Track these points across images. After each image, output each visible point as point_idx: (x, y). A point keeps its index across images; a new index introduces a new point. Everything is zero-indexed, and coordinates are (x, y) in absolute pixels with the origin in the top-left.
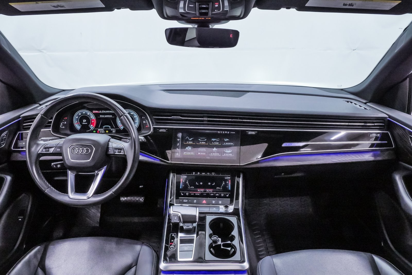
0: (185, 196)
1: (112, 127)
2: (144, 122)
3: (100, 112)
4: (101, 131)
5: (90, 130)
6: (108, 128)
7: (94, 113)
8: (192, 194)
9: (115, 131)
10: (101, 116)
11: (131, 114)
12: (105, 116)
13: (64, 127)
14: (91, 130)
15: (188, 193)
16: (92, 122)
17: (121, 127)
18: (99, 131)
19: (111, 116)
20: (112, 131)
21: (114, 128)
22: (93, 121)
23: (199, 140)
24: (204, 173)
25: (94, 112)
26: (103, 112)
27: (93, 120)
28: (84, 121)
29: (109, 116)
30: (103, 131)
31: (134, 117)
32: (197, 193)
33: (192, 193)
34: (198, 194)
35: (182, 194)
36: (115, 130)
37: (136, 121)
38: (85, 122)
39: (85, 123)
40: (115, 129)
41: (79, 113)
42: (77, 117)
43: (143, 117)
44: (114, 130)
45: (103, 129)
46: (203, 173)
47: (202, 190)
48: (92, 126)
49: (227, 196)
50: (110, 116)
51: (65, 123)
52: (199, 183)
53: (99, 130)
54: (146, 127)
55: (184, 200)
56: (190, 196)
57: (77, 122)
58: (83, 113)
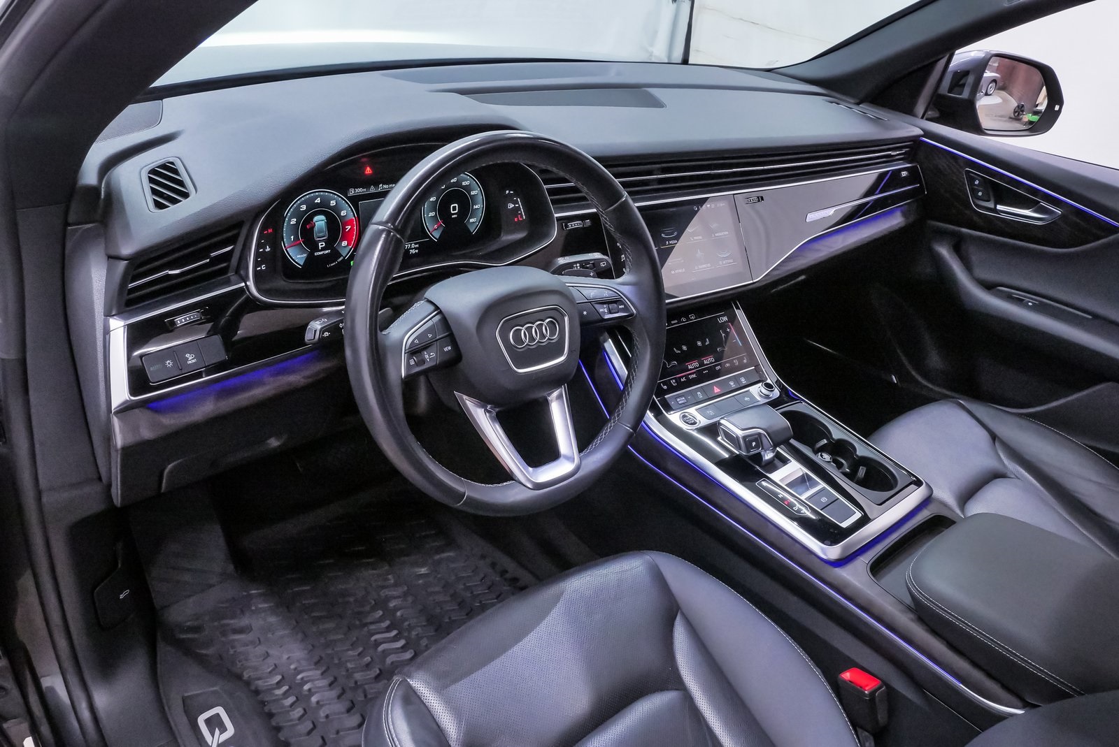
0: (672, 389)
2: (511, 206)
3: (372, 190)
5: (340, 259)
7: (350, 198)
8: (682, 380)
9: (415, 248)
11: (464, 184)
13: (263, 267)
14: (342, 258)
15: (674, 381)
16: (344, 229)
17: (433, 233)
21: (413, 239)
22: (350, 227)
23: (663, 235)
24: (676, 321)
25: (352, 192)
27: (350, 222)
31: (472, 193)
32: (690, 374)
33: (682, 377)
34: (694, 376)
35: (665, 387)
36: (417, 246)
37: (477, 207)
40: (415, 244)
41: (301, 204)
42: (294, 221)
43: (507, 192)
44: (413, 245)
46: (673, 322)
47: (696, 364)
48: (344, 243)
49: (745, 361)
51: (268, 249)
52: (680, 349)
54: (516, 220)
55: (678, 400)
56: (681, 386)
57: (292, 237)
58: (316, 201)
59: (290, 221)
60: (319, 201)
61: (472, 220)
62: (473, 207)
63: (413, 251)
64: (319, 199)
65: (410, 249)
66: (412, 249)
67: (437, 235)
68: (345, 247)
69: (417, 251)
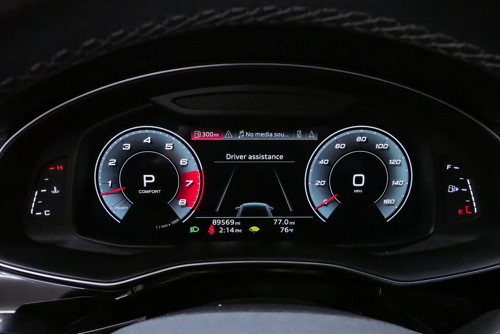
1: (280, 211)
2: (454, 189)
3: (228, 137)
4: (225, 226)
5: (175, 222)
6: (262, 211)
7: (194, 143)
9: (290, 227)
10: (229, 157)
11: (378, 146)
12: (250, 157)
13: (47, 213)
14: (177, 220)
16: (183, 183)
17: (319, 210)
18: (217, 227)
19: (281, 157)
20: (278, 227)
21: (287, 213)
25: (198, 136)
26: (243, 136)
27: (192, 175)
28: (148, 179)
29: (270, 157)
30: (236, 227)
31: (392, 162)
36: (293, 223)
37: (397, 183)
38: (150, 186)
39: (148, 192)
40: (290, 220)
41: (123, 142)
42: (112, 162)
43: (448, 167)
44: (286, 222)
45: (236, 220)
48: (182, 202)
50: (276, 157)
51: (55, 191)
53: (214, 222)
54: (460, 212)
57: (110, 182)
58: (145, 141)
59: (107, 160)
60: (149, 142)
61: (386, 201)
62: (390, 182)
63: (286, 230)
64: (149, 138)
65: (281, 225)
66: (285, 226)
67: (326, 212)
68: (182, 206)
69: (292, 230)
